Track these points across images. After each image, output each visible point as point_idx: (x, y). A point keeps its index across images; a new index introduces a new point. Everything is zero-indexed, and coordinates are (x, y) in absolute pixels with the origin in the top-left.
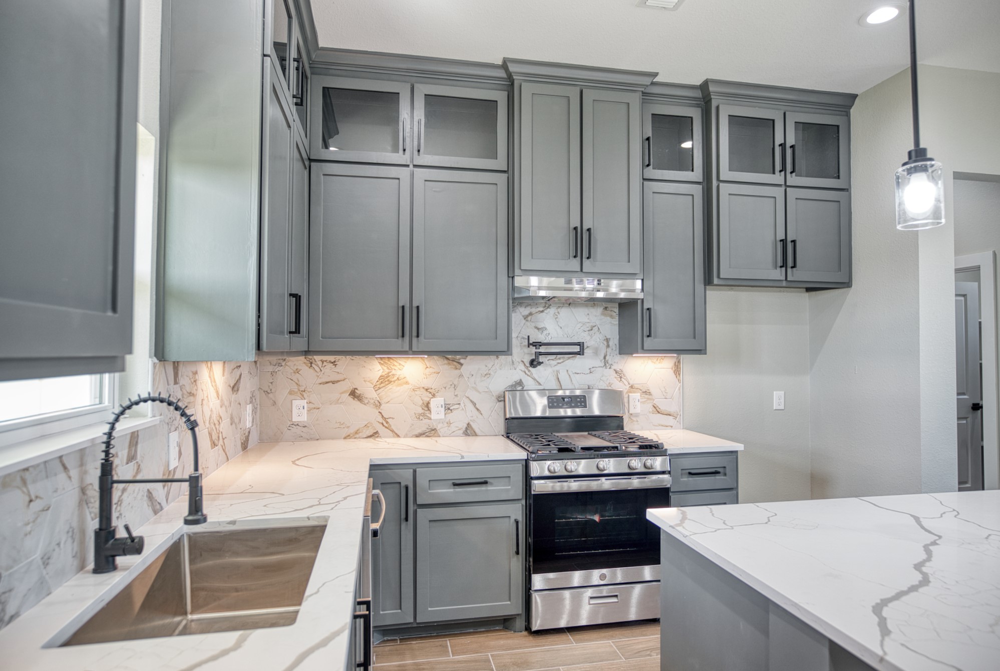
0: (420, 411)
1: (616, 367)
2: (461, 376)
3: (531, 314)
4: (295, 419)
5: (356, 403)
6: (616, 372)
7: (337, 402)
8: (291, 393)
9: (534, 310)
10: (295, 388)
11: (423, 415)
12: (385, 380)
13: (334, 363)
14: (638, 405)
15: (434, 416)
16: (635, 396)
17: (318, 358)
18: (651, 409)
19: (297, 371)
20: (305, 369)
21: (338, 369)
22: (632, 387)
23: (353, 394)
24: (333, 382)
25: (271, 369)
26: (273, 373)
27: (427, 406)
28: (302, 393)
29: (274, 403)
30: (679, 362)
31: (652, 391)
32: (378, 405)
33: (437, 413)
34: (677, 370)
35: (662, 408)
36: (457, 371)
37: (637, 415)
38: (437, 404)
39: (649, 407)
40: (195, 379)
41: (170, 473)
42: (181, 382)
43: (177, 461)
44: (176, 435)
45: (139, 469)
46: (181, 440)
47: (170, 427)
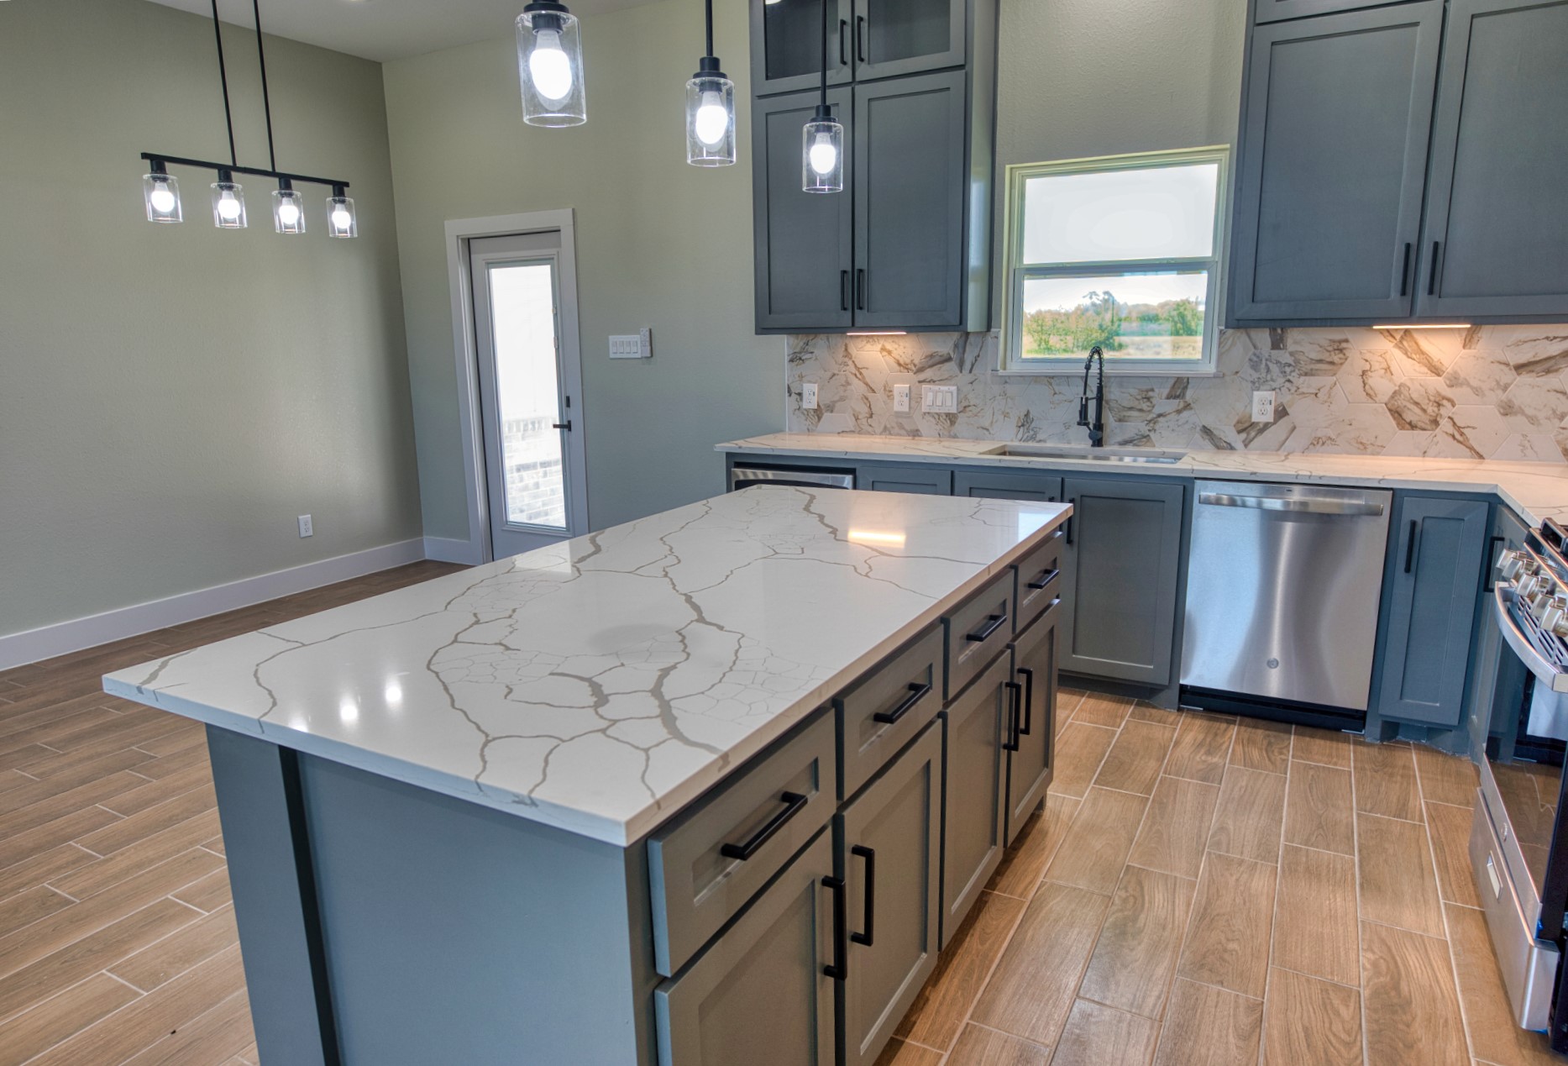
40: (1339, 348)
41: (1253, 425)
42: (1291, 347)
43: (1270, 418)
44: (1271, 395)
45: (1187, 406)
46: (1286, 399)
47: (1257, 385)
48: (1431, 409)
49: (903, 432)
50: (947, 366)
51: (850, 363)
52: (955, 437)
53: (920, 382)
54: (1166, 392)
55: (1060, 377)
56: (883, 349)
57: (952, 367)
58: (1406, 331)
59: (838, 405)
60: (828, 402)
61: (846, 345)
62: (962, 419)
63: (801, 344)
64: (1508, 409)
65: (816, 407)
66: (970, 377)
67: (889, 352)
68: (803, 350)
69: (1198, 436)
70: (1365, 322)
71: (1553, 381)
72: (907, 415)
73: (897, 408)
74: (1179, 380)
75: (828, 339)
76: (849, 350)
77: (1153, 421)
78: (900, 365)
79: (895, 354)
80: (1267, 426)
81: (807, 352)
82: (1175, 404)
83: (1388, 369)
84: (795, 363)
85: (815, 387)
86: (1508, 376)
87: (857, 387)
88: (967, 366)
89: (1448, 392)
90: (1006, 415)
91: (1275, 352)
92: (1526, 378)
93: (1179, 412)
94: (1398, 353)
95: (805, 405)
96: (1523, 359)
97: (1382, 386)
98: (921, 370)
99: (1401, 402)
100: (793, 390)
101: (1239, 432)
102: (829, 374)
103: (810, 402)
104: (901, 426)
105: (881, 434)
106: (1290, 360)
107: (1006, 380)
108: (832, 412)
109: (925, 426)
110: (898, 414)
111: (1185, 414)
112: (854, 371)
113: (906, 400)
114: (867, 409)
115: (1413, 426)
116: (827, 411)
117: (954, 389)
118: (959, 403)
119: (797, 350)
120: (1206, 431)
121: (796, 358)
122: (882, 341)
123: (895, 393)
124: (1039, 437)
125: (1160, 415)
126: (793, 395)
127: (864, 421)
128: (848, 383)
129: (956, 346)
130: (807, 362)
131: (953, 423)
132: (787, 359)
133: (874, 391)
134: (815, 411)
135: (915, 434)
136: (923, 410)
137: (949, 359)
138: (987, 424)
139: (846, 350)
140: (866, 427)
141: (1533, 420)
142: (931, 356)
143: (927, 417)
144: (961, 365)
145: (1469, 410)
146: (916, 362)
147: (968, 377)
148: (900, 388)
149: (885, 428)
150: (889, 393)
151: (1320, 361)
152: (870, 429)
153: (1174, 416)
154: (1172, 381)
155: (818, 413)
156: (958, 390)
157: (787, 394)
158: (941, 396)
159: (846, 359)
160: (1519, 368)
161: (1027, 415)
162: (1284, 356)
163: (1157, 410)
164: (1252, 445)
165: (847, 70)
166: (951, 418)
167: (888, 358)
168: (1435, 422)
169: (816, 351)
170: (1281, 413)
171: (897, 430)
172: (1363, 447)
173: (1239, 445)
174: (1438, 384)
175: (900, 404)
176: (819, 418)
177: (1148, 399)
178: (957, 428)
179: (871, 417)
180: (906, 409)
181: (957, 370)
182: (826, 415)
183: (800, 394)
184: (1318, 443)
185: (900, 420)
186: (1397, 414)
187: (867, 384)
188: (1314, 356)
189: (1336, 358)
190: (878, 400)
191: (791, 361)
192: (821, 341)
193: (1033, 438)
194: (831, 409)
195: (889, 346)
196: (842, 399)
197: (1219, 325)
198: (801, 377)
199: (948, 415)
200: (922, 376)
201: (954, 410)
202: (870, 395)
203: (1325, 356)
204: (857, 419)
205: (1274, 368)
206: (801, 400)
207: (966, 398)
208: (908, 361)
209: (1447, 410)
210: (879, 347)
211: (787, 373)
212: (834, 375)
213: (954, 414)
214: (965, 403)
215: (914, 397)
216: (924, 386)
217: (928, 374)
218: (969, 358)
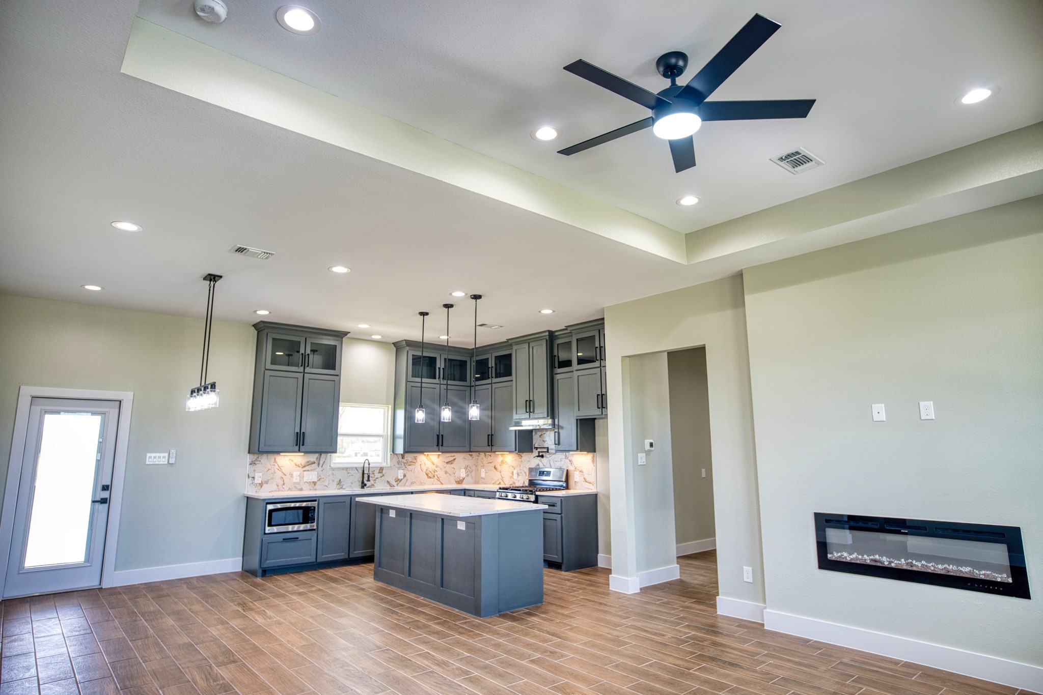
0: (511, 475)
1: (570, 458)
2: (522, 461)
3: (541, 435)
4: (482, 476)
5: (495, 470)
6: (570, 461)
7: (491, 470)
8: (481, 466)
9: (543, 433)
10: (482, 464)
11: (511, 477)
12: (502, 462)
13: (490, 455)
14: (578, 477)
15: (514, 478)
16: (577, 473)
17: (487, 454)
18: (583, 480)
19: (482, 459)
20: (484, 457)
21: (492, 458)
22: (576, 468)
23: (495, 467)
24: (490, 463)
25: (477, 457)
26: (477, 459)
27: (513, 473)
28: (483, 467)
29: (478, 470)
30: (594, 456)
31: (583, 471)
32: (501, 472)
33: (515, 476)
34: (593, 461)
35: (588, 479)
36: (520, 460)
37: (578, 482)
38: (515, 472)
39: (582, 478)
40: (415, 458)
41: (399, 480)
42: (406, 458)
43: (402, 477)
44: (402, 471)
45: (383, 475)
46: (405, 472)
47: (399, 469)
48: (433, 473)
49: (296, 489)
50: (314, 465)
51: (276, 465)
52: (316, 490)
53: (304, 471)
54: (378, 471)
55: (350, 468)
56: (290, 460)
57: (315, 465)
58: (428, 455)
59: (270, 481)
60: (265, 480)
61: (275, 458)
62: (318, 483)
63: (256, 457)
64: (446, 473)
65: (260, 482)
66: (322, 469)
67: (292, 461)
68: (256, 460)
69: (386, 483)
70: (422, 452)
71: (452, 466)
72: (298, 483)
73: (294, 480)
74: (381, 468)
75: (267, 456)
76: (276, 460)
77: (375, 480)
78: (296, 465)
79: (294, 461)
80: (402, 480)
81: (257, 461)
82: (380, 475)
83: (425, 464)
84: (251, 466)
85: (261, 474)
86: (445, 465)
87: (279, 474)
88: (321, 465)
89: (436, 469)
90: (333, 481)
91: (403, 460)
92: (448, 465)
93: (381, 477)
94: (426, 460)
95: (256, 481)
96: (448, 461)
97: (424, 468)
98: (304, 467)
99: (428, 472)
100: (250, 476)
101: (396, 482)
102: (268, 469)
103: (258, 480)
104: (296, 487)
105: (287, 491)
106: (405, 462)
107: (333, 469)
108: (267, 483)
109: (304, 487)
110: (295, 483)
111: (383, 477)
112: (278, 467)
113: (299, 478)
114: (282, 482)
115: (430, 478)
116: (265, 483)
117: (316, 473)
118: (318, 477)
119: (253, 460)
120: (388, 482)
121: (252, 463)
122: (290, 457)
123: (294, 476)
124: (344, 487)
125: (377, 478)
126: (250, 478)
127: (281, 486)
128: (275, 472)
129: (317, 458)
130: (257, 465)
131: (315, 485)
132: (248, 463)
133: (285, 475)
134: (260, 484)
135: (301, 489)
136: (305, 481)
137: (314, 463)
138: (327, 485)
139: (275, 460)
140: (281, 489)
141: (450, 474)
142: (308, 462)
143: (306, 484)
144: (319, 464)
145: (440, 473)
146: (303, 464)
147: (320, 469)
148: (296, 473)
149: (289, 489)
150: (292, 475)
151: (412, 462)
152: (283, 489)
153: (380, 478)
154: (379, 468)
155: (261, 485)
156: (318, 473)
157: (247, 477)
158: (312, 476)
159: (275, 463)
160: (447, 463)
161: (340, 481)
162: (404, 461)
163: (376, 477)
164: (399, 485)
165: (302, 368)
166: (315, 483)
167: (292, 463)
168: (434, 476)
169: (262, 461)
170: (405, 476)
171: (294, 489)
172: (421, 484)
173: (395, 485)
174: (434, 467)
175: (296, 479)
176: (261, 487)
177: (373, 474)
178: (316, 487)
179: (284, 484)
180: (298, 481)
181: (317, 466)
182: (265, 486)
183: (253, 478)
184: (412, 483)
185: (296, 485)
186: (427, 474)
187: (283, 472)
188: (411, 461)
189: (415, 461)
190: (287, 479)
191: (251, 464)
192: (264, 457)
193: (341, 488)
194: (267, 482)
195: (292, 458)
196: (272, 479)
197: (390, 452)
198: (254, 470)
199: (313, 482)
200: (304, 469)
201: (316, 480)
202: (284, 477)
203: (413, 461)
204: (278, 486)
205: (402, 464)
206: (254, 480)
207: (320, 476)
208: (300, 464)
209: (436, 474)
210: (288, 458)
211: (248, 469)
212: (269, 469)
213: (316, 482)
214: (320, 478)
215: (301, 477)
216: (305, 472)
217: (307, 468)
218: (321, 462)
